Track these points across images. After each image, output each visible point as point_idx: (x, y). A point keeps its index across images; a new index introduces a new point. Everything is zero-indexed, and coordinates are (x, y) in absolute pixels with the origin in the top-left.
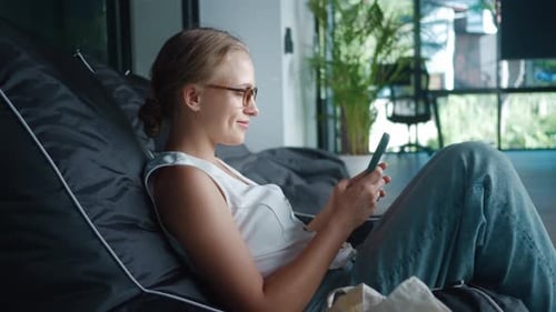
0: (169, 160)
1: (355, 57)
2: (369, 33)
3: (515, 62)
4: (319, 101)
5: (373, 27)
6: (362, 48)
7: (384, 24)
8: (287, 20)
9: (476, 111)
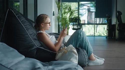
0: (40, 32)
1: (66, 17)
2: (68, 12)
3: (100, 18)
4: (58, 25)
5: (69, 11)
6: (67, 15)
7: (71, 11)
8: (53, 10)
9: (92, 28)
